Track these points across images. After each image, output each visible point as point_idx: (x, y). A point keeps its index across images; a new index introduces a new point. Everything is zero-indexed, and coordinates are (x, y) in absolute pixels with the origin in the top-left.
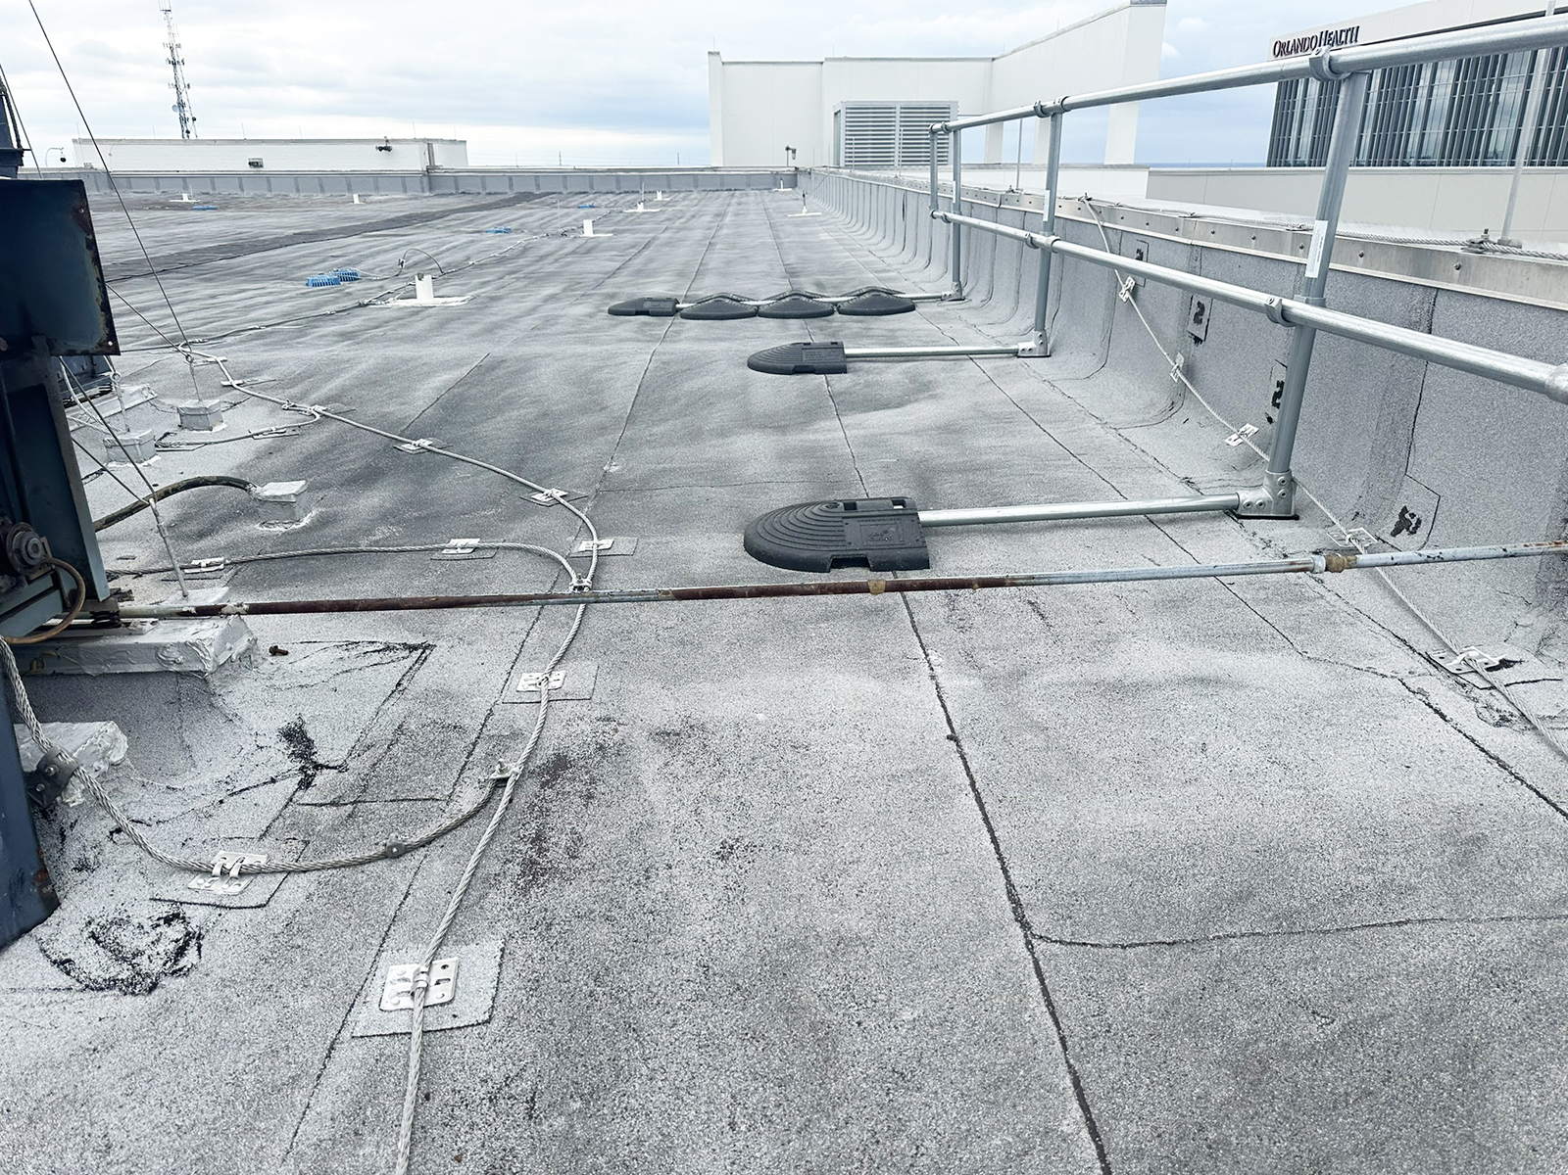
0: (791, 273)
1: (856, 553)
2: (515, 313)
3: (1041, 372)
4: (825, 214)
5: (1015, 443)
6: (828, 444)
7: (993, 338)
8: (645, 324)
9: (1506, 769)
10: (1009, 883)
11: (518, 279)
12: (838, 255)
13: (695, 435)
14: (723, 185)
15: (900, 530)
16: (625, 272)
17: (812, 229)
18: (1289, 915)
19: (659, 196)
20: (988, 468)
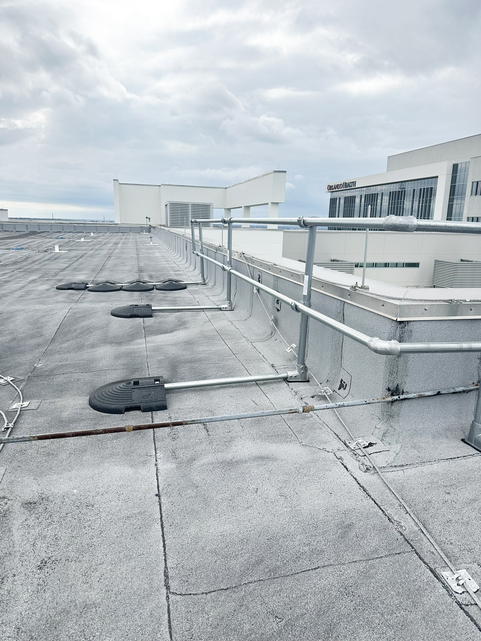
0: (140, 271)
1: (136, 404)
2: (14, 289)
3: (229, 317)
4: (160, 245)
5: (214, 349)
6: (138, 350)
7: (213, 302)
8: (71, 294)
9: (365, 492)
10: (166, 567)
11: (20, 272)
12: (161, 263)
13: (80, 348)
14: (120, 231)
15: (156, 394)
16: (69, 269)
17: (153, 251)
18: (275, 569)
19: (92, 234)
20: (200, 360)
